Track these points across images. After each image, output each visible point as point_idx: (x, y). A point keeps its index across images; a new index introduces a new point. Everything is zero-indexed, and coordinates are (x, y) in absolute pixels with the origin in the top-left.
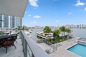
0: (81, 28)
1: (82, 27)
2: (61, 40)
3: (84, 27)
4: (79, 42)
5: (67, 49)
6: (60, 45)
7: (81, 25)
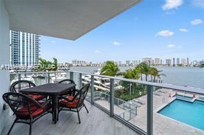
0: (174, 65)
1: (176, 64)
2: (140, 93)
3: (180, 63)
4: (176, 95)
5: (158, 112)
6: (141, 104)
7: (174, 59)
